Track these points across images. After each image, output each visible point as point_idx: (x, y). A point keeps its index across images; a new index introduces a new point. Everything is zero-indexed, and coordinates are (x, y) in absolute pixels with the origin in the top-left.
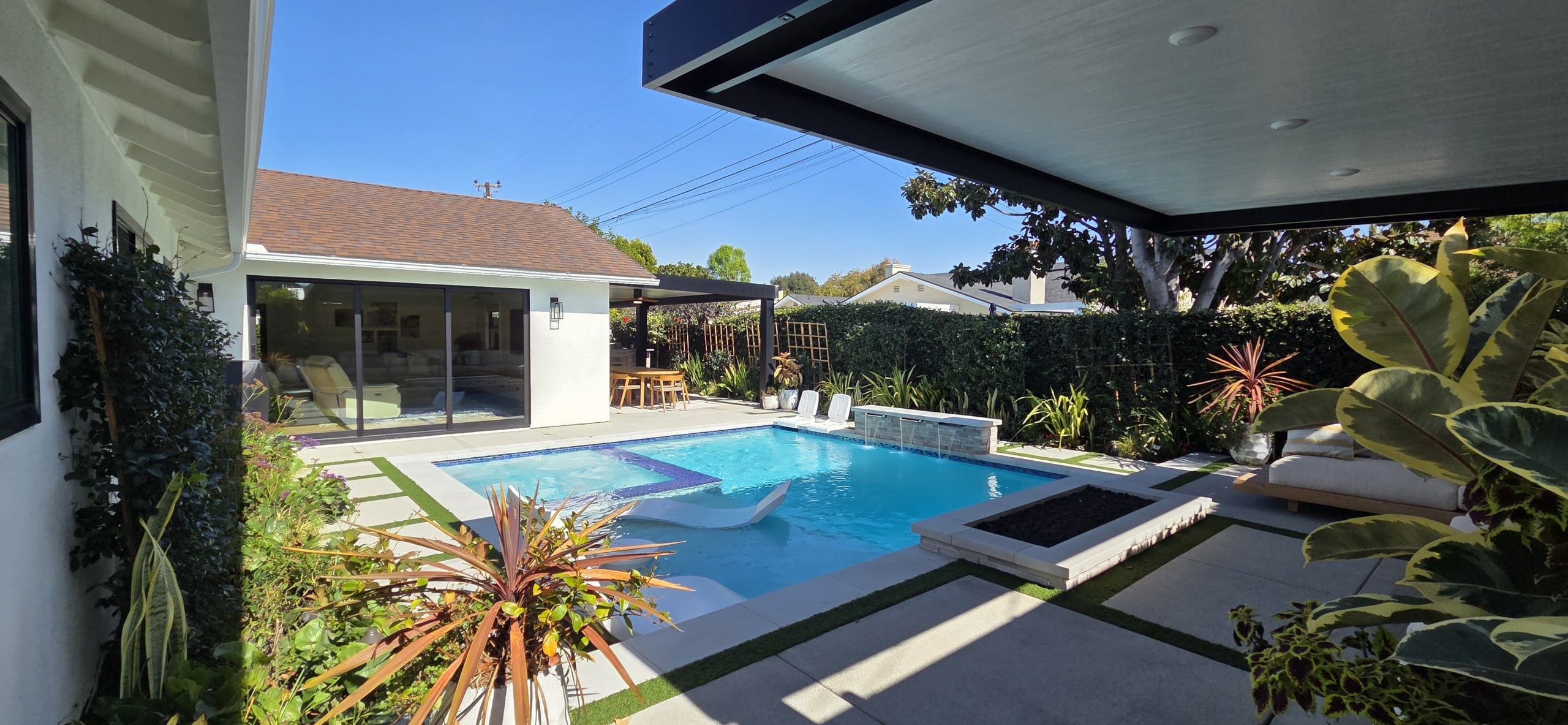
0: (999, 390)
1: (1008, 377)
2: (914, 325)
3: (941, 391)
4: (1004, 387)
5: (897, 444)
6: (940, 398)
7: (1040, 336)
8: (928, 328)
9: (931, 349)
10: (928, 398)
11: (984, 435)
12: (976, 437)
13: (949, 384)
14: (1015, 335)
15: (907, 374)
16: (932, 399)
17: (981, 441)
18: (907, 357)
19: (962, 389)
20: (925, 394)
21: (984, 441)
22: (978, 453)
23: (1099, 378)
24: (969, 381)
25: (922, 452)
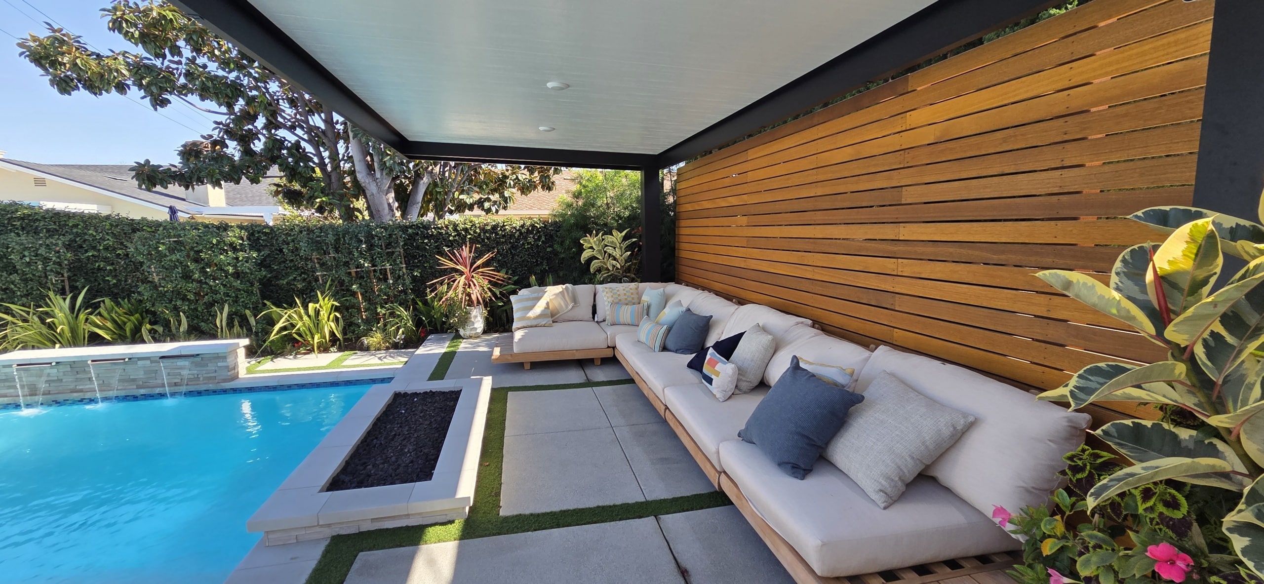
0: (229, 305)
1: (240, 290)
2: (77, 235)
3: (141, 315)
4: (236, 301)
5: (88, 395)
6: (141, 324)
7: (272, 245)
8: (103, 239)
9: (113, 264)
10: (120, 326)
11: (230, 361)
12: (220, 364)
13: (153, 305)
14: (241, 245)
15: (74, 300)
16: (128, 328)
17: (228, 367)
18: (69, 278)
19: (176, 309)
20: (114, 321)
21: (231, 365)
22: (225, 381)
23: (342, 283)
24: (184, 299)
25: (135, 398)
